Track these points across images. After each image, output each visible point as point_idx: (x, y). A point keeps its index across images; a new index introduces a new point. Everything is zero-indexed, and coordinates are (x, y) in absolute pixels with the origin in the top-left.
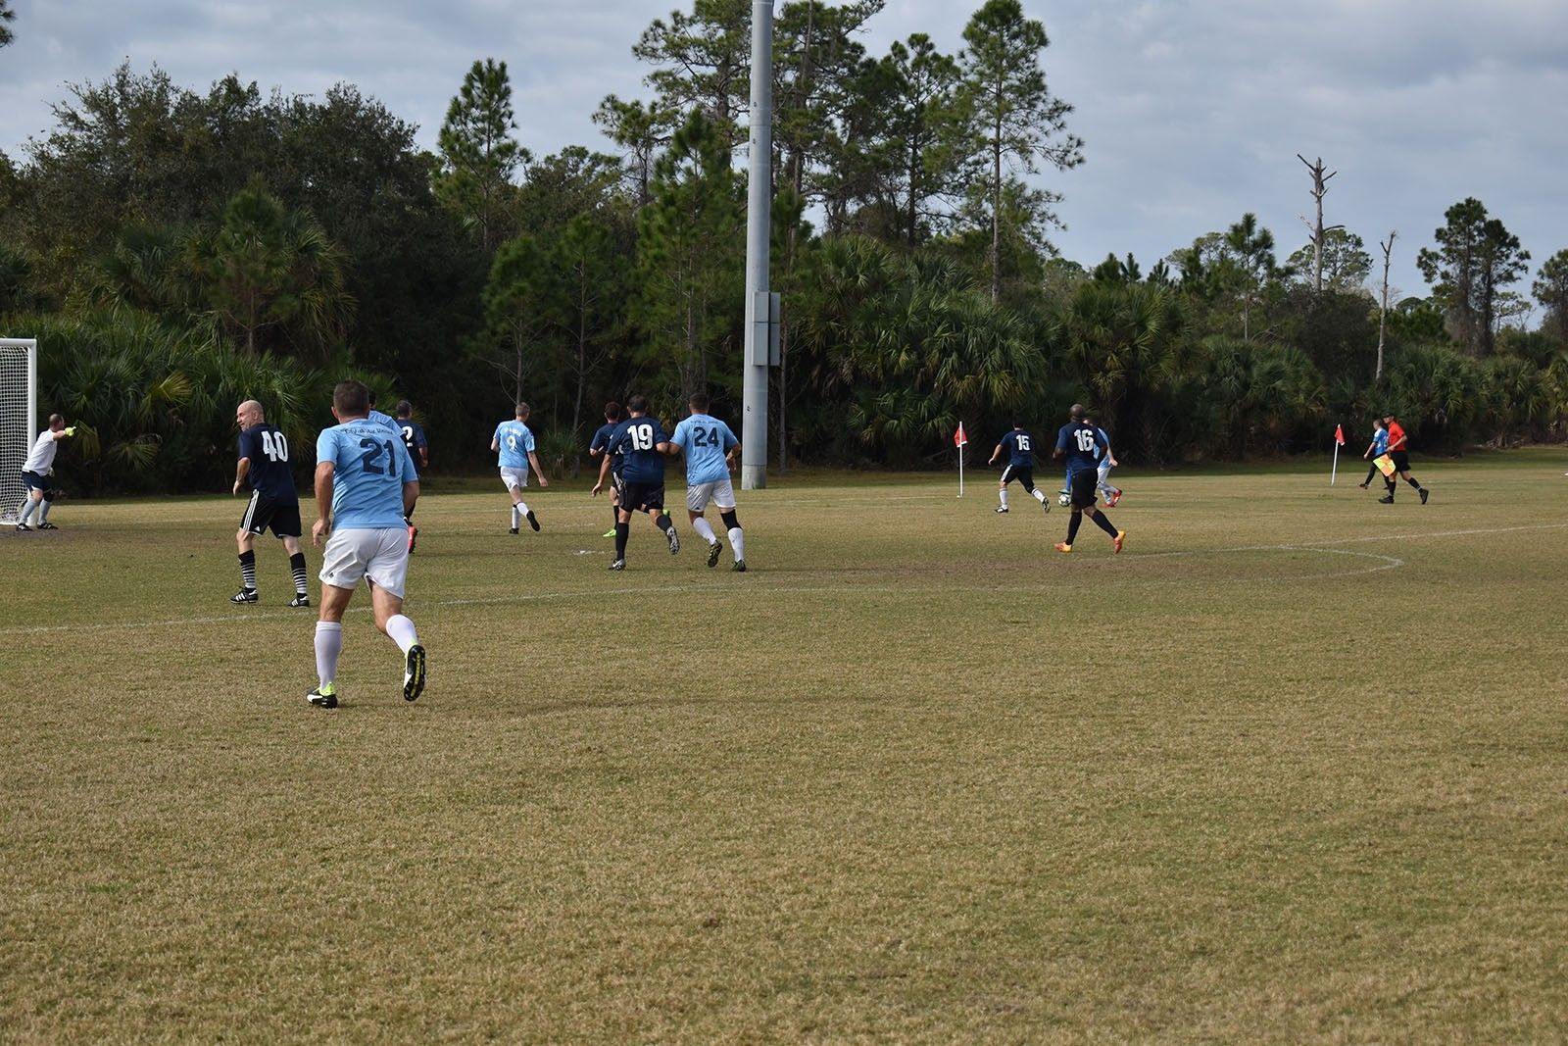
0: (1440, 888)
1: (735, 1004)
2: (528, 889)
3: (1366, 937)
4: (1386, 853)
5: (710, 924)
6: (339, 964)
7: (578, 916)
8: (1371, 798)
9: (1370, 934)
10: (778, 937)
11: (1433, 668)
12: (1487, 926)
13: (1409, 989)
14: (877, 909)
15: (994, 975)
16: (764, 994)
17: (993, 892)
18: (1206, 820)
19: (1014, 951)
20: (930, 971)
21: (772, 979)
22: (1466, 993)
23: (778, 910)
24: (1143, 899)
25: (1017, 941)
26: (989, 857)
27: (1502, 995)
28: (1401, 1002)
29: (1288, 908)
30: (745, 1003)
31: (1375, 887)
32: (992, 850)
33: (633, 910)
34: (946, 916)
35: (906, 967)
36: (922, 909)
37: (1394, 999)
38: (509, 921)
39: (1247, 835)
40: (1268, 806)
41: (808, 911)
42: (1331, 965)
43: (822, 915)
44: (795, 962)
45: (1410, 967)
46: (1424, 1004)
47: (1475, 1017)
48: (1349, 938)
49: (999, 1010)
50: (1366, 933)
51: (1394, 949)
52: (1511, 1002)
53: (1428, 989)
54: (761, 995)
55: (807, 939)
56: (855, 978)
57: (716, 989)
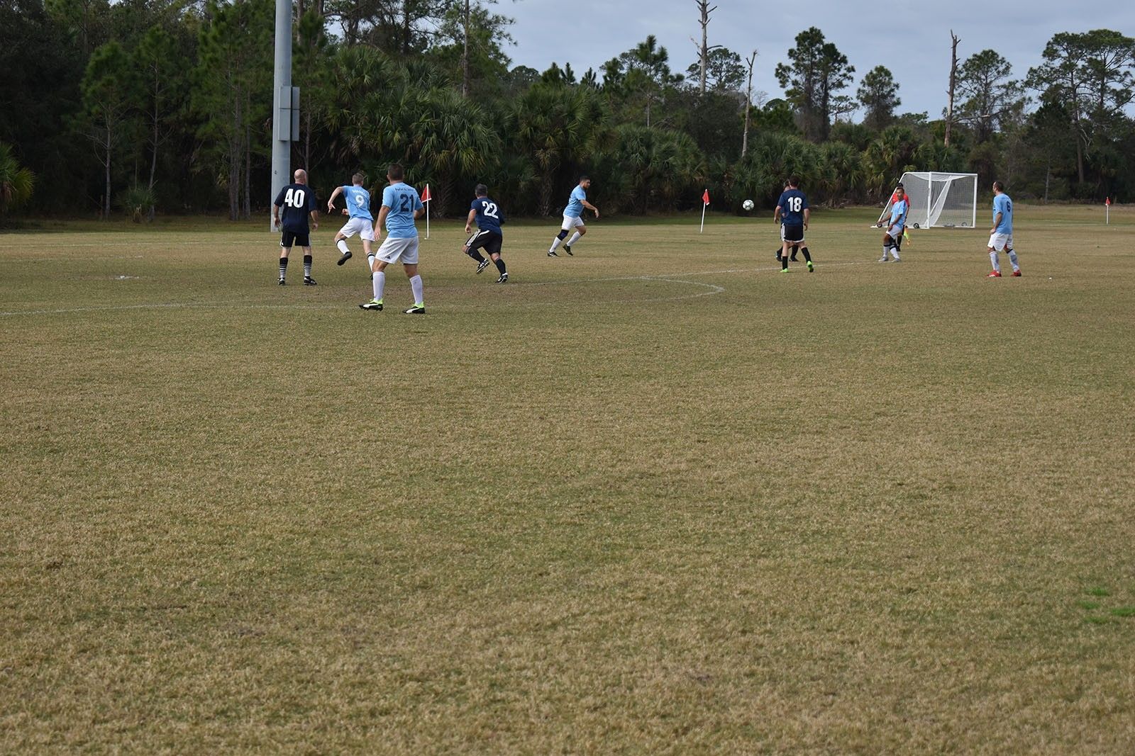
0: (630, 535)
1: (38, 630)
3: (553, 574)
4: (601, 509)
5: (54, 566)
8: (612, 466)
9: (556, 571)
10: (101, 576)
11: (707, 368)
12: (647, 565)
13: (565, 614)
14: (191, 554)
15: (254, 605)
16: (66, 621)
17: (288, 540)
18: (482, 482)
19: (280, 586)
20: (206, 603)
21: (77, 610)
22: (605, 618)
23: (112, 554)
24: (400, 545)
25: (286, 579)
26: (302, 512)
27: (631, 620)
28: (554, 626)
29: (506, 551)
30: (47, 630)
31: (580, 534)
32: (305, 506)
34: (242, 559)
35: (189, 600)
36: (226, 554)
37: (549, 623)
39: (506, 494)
40: (531, 472)
41: (136, 555)
42: (516, 596)
43: (145, 558)
44: (103, 597)
45: (575, 597)
46: (570, 627)
47: (604, 636)
48: (541, 575)
49: (242, 634)
50: (555, 571)
51: (569, 583)
52: (636, 625)
53: (578, 615)
54: (63, 624)
55: (123, 578)
56: (145, 609)
57: (28, 618)
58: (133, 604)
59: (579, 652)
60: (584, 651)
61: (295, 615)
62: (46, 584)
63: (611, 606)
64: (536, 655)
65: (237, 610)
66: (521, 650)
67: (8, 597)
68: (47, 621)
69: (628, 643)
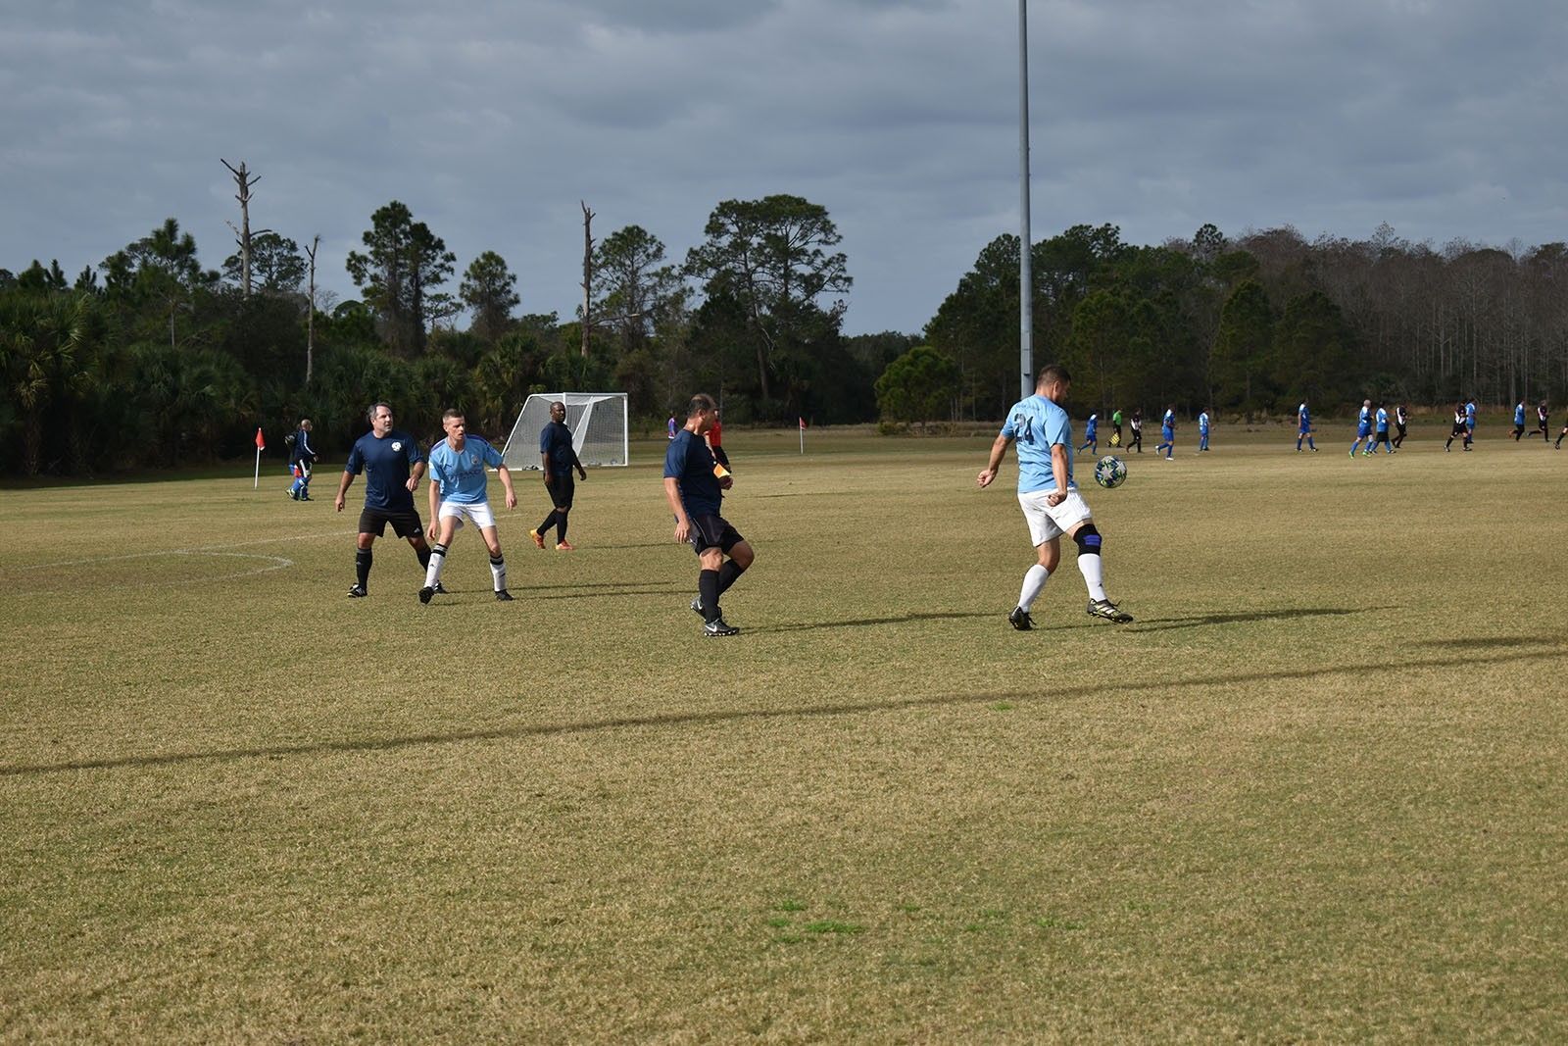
0: (188, 880)
3: (89, 934)
4: (147, 850)
8: (157, 796)
9: (94, 930)
11: (276, 665)
12: (214, 915)
13: (110, 981)
22: (163, 981)
27: (199, 981)
28: (97, 995)
29: (22, 911)
31: (120, 883)
37: (89, 993)
39: (15, 841)
40: (47, 811)
42: (41, 964)
45: (121, 960)
46: (118, 996)
47: (164, 1004)
48: (72, 936)
50: (91, 930)
51: (112, 944)
52: (205, 987)
53: (128, 981)
59: (133, 1024)
60: (139, 1023)
63: (170, 967)
64: (76, 1032)
66: (55, 1027)
69: (197, 1009)
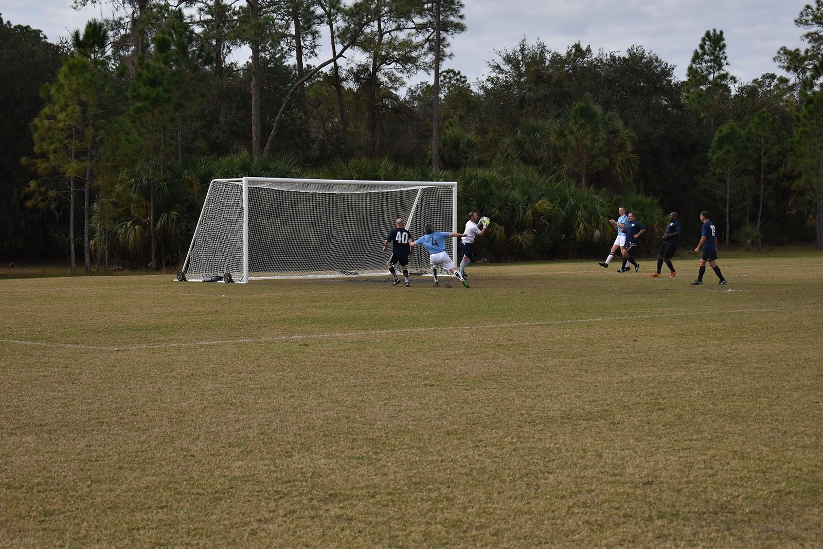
1: (631, 524)
2: (566, 463)
5: (648, 483)
6: (444, 497)
7: (583, 478)
10: (679, 491)
14: (742, 478)
15: (779, 513)
16: (650, 518)
17: (812, 471)
19: (800, 502)
21: (658, 512)
23: (687, 477)
25: (805, 497)
30: (637, 524)
33: (615, 475)
34: (777, 483)
36: (767, 479)
38: (545, 479)
41: (704, 478)
43: (710, 480)
44: (678, 504)
49: (768, 532)
54: (648, 520)
55: (693, 492)
56: (705, 513)
57: (625, 516)
58: (696, 510)
61: (807, 520)
62: (641, 495)
65: (767, 516)
67: (614, 502)
68: (637, 518)
